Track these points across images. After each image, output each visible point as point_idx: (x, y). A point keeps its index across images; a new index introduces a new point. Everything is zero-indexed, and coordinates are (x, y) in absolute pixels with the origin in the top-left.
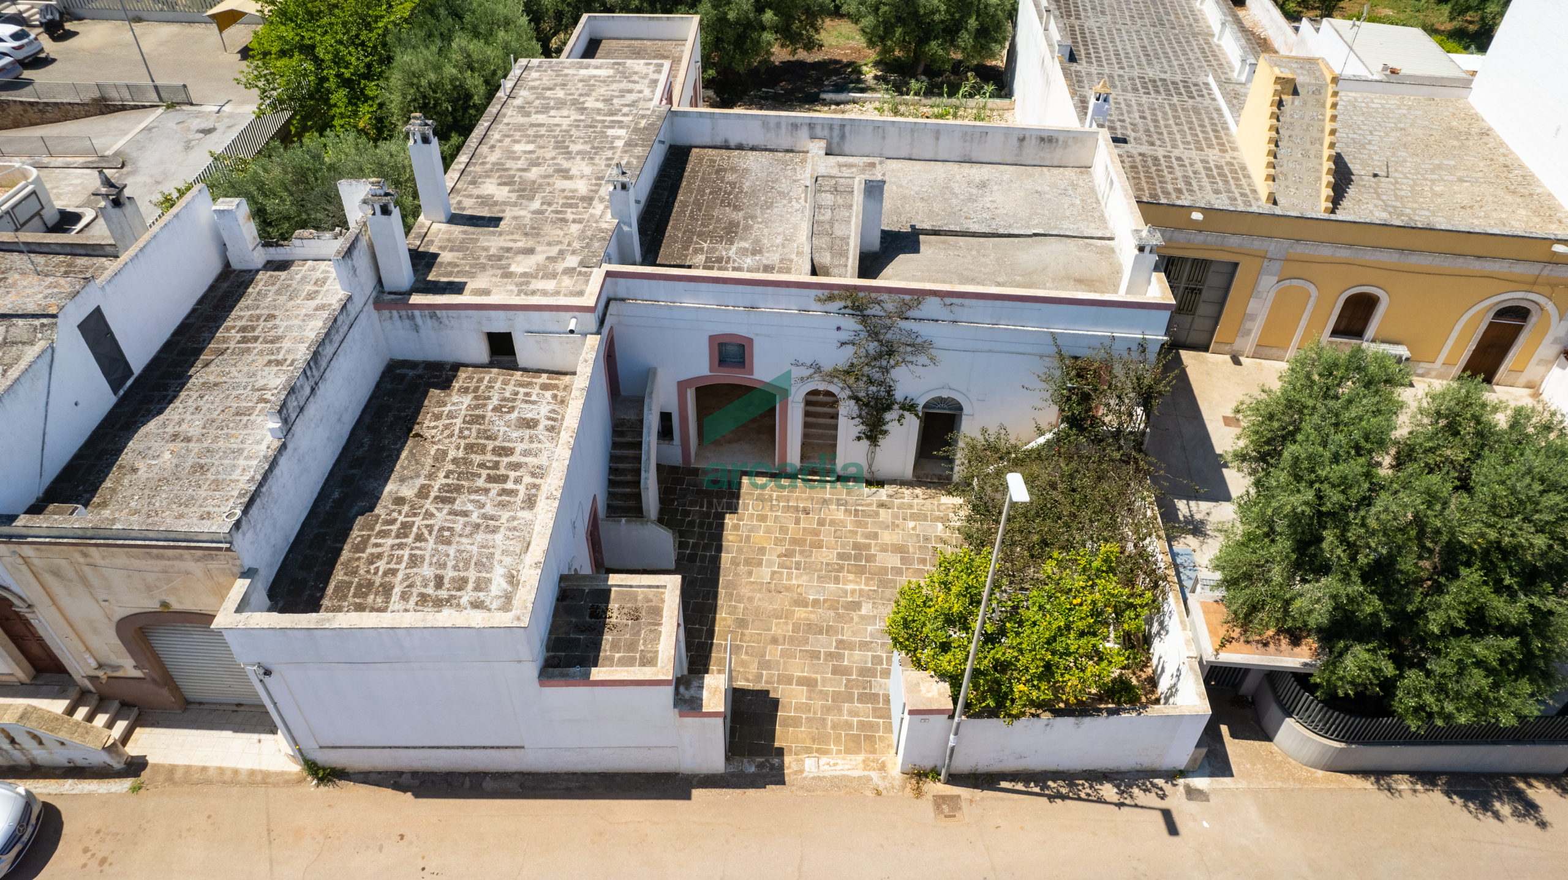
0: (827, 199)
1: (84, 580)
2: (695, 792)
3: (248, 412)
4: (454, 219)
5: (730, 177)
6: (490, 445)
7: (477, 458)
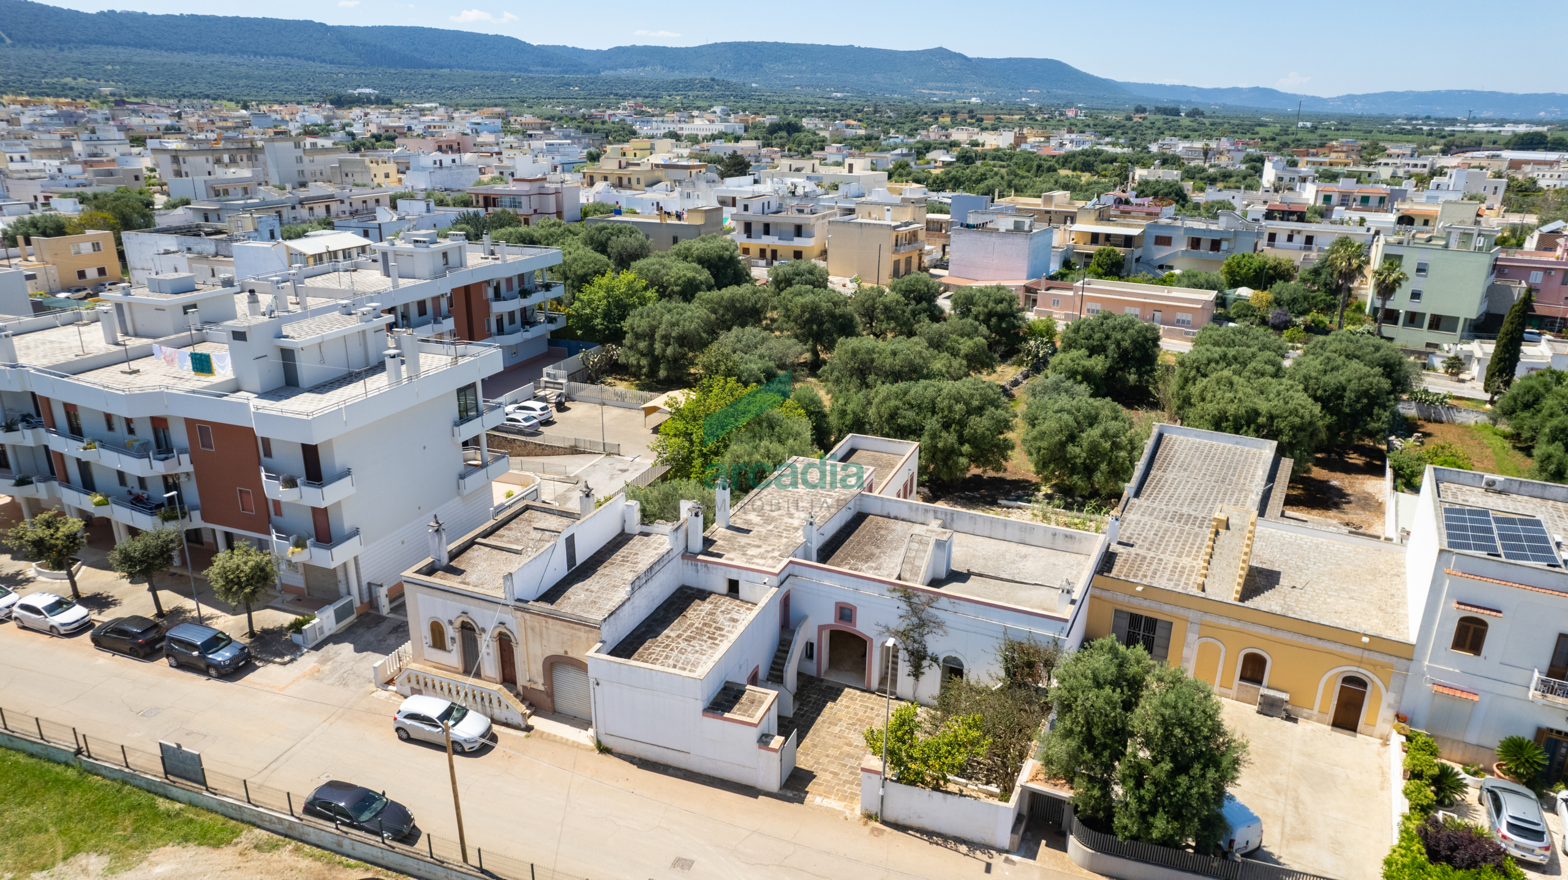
0: (915, 546)
1: (541, 635)
2: (760, 797)
3: (618, 587)
4: (729, 527)
5: (883, 532)
6: (714, 625)
7: (706, 629)
